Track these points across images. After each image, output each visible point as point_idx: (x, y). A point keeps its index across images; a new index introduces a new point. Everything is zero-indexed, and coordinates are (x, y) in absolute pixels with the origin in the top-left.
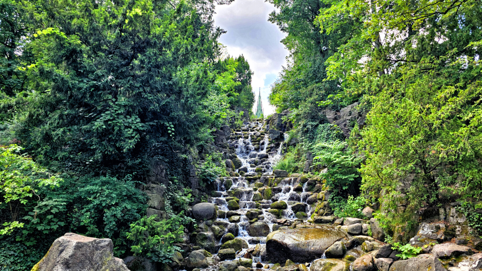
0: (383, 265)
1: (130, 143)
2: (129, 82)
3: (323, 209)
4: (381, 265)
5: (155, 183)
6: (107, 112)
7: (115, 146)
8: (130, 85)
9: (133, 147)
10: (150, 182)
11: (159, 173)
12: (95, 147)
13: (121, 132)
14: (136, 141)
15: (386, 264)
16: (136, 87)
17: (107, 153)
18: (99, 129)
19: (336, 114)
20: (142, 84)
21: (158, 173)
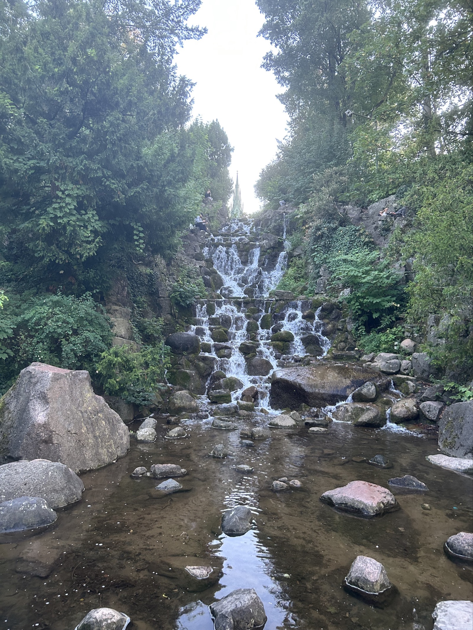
0: (431, 410)
1: (89, 249)
2: (82, 162)
3: (344, 342)
4: (428, 410)
5: (116, 305)
6: (54, 206)
7: (68, 252)
8: (84, 166)
9: (94, 254)
10: (111, 304)
11: (120, 291)
12: (41, 254)
13: (76, 234)
14: (97, 245)
15: (434, 409)
16: (92, 169)
17: (59, 262)
18: (46, 228)
19: (362, 212)
20: (101, 165)
21: (118, 292)
